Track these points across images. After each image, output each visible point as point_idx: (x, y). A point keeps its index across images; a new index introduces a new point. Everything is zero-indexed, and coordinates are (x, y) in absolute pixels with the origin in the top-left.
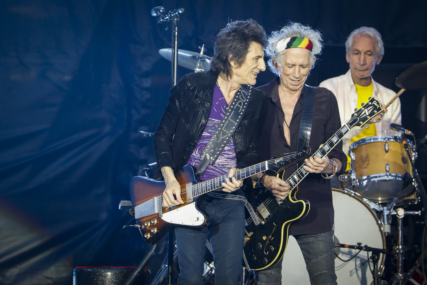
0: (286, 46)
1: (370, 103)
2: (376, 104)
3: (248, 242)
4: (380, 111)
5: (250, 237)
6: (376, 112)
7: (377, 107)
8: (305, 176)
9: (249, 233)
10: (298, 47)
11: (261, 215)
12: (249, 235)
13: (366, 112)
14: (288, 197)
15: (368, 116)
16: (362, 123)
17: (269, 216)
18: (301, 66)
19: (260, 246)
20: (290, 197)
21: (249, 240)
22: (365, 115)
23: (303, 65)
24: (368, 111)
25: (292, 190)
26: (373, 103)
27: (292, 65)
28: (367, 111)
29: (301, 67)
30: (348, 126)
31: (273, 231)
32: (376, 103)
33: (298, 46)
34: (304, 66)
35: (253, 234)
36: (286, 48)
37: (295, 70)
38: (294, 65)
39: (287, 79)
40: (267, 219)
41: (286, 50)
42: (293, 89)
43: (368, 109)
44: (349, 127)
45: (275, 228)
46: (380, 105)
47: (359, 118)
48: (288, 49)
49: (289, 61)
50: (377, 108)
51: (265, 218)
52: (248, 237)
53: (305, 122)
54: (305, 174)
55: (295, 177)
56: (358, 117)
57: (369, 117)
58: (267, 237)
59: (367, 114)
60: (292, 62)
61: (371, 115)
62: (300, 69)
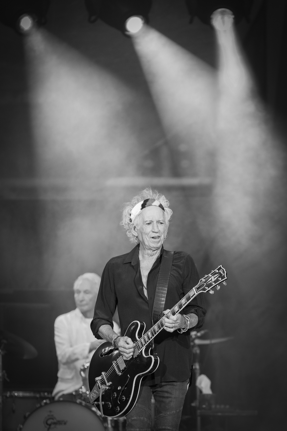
0: (141, 208)
2: (222, 272)
3: (106, 391)
4: (224, 278)
5: (109, 386)
6: (220, 279)
7: (222, 275)
8: (157, 333)
9: (108, 382)
11: (119, 367)
12: (108, 384)
15: (213, 282)
16: (207, 288)
17: (125, 368)
19: (115, 395)
20: (144, 352)
21: (108, 389)
22: (211, 282)
23: (160, 221)
24: (214, 278)
25: (145, 346)
26: (220, 271)
30: (195, 290)
31: (127, 382)
33: (152, 204)
35: (112, 384)
36: (141, 209)
40: (123, 371)
43: (215, 276)
45: (128, 380)
46: (225, 274)
47: (205, 284)
48: (144, 209)
51: (121, 370)
52: (107, 386)
56: (205, 282)
58: (121, 388)
59: (213, 281)
61: (216, 281)
62: (157, 225)
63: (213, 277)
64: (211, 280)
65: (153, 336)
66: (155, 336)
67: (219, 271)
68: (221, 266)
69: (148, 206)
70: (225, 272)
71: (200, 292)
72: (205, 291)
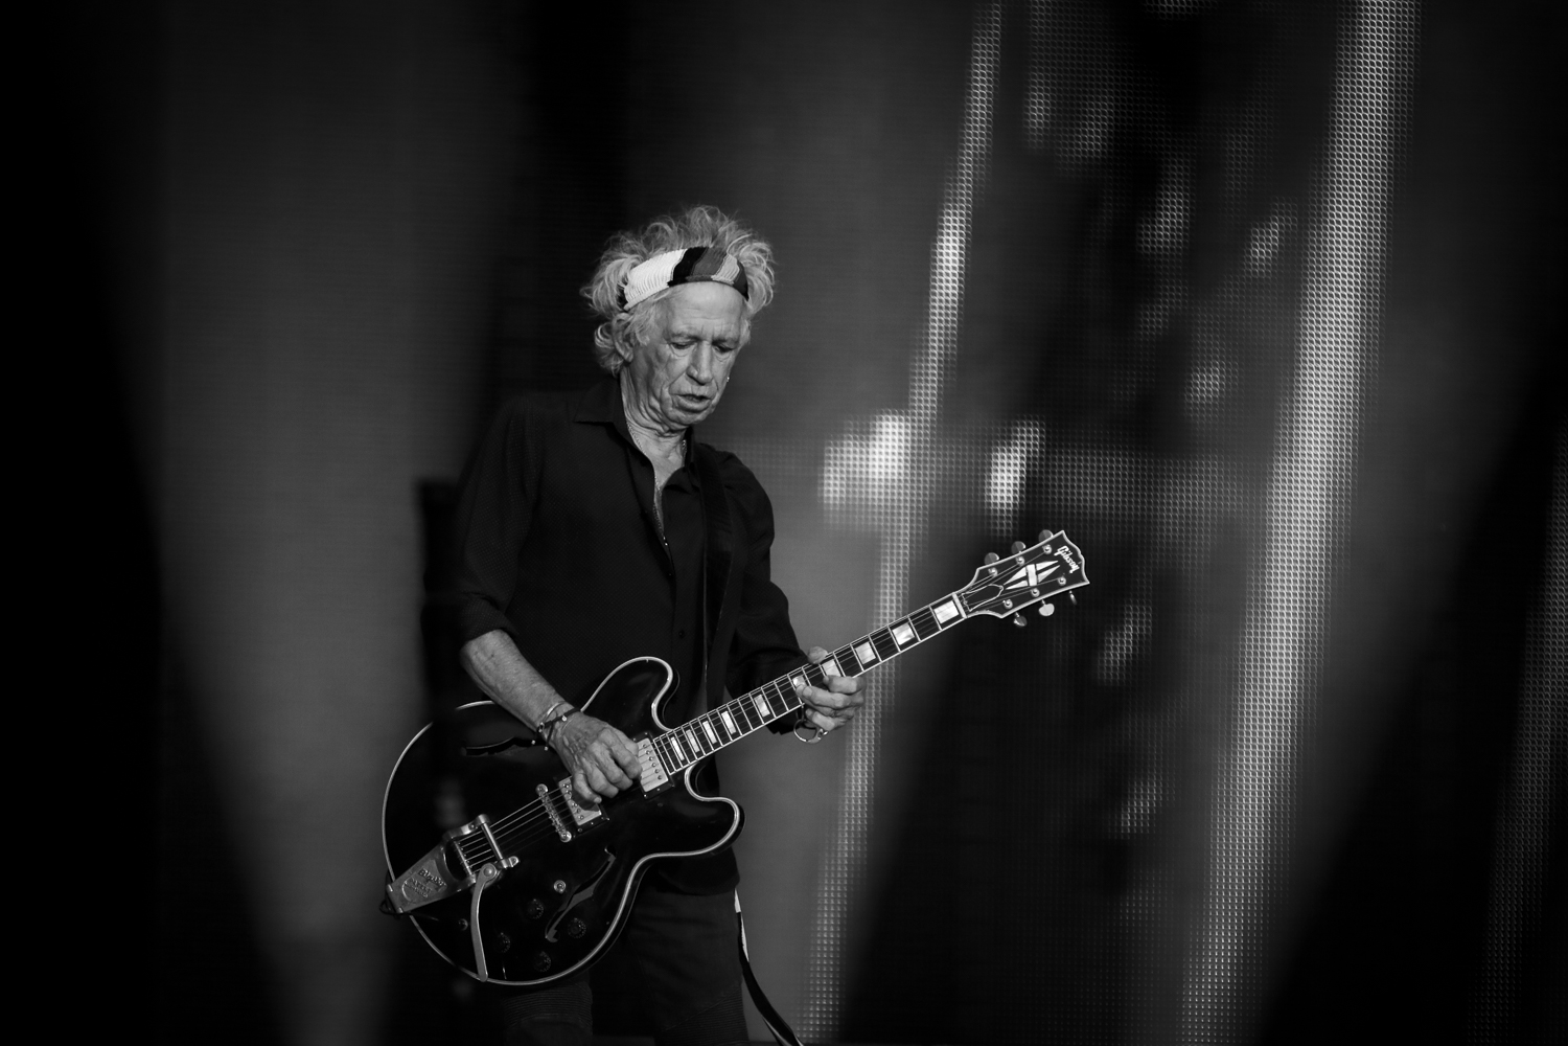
0: (669, 276)
1: (1050, 551)
2: (1067, 558)
4: (1078, 582)
6: (1064, 581)
7: (1070, 568)
10: (711, 280)
11: (568, 811)
13: (1030, 575)
15: (1034, 587)
16: (1011, 606)
19: (537, 908)
22: (1023, 584)
23: (724, 341)
24: (1038, 573)
26: (1059, 552)
27: (690, 337)
28: (1034, 571)
29: (716, 347)
30: (962, 604)
32: (1067, 553)
33: (713, 277)
34: (726, 345)
36: (671, 284)
38: (696, 339)
40: (583, 828)
41: (672, 289)
43: (1041, 566)
44: (965, 608)
46: (1080, 566)
48: (679, 287)
50: (1071, 572)
51: (577, 825)
56: (998, 583)
57: (1035, 594)
58: (569, 887)
59: (1033, 582)
60: (690, 328)
61: (1044, 587)
62: (712, 355)
63: (1031, 568)
64: (1026, 578)
65: (744, 730)
66: (752, 731)
67: (1054, 551)
68: (1063, 532)
69: (696, 281)
70: (1080, 560)
71: (977, 613)
72: (1002, 613)
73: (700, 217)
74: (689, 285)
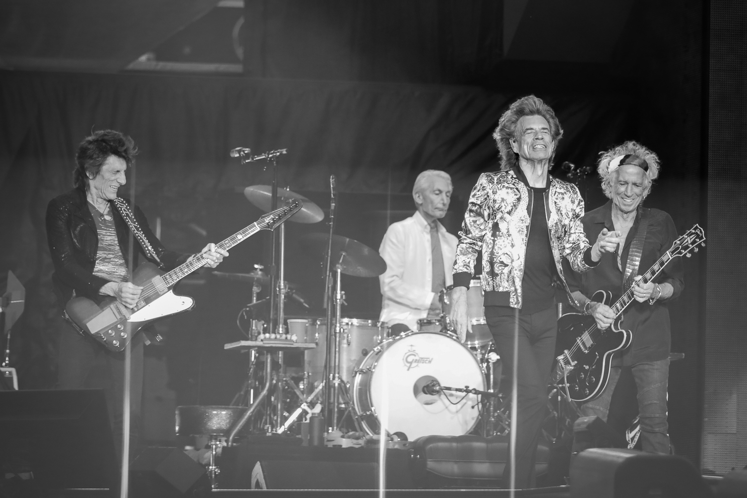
0: (619, 163)
1: (694, 231)
2: (699, 233)
3: (571, 372)
4: (702, 239)
5: (574, 366)
6: (698, 240)
7: (700, 235)
8: (628, 304)
9: (573, 361)
11: (585, 344)
12: (573, 364)
13: (688, 240)
14: (610, 327)
15: (689, 244)
16: (684, 251)
17: (592, 345)
18: (635, 184)
19: (582, 376)
20: (612, 326)
21: (573, 370)
22: (687, 244)
23: (637, 184)
24: (691, 239)
26: (697, 231)
27: (625, 182)
29: (633, 186)
31: (596, 361)
32: (699, 231)
35: (577, 363)
36: (619, 165)
37: (627, 188)
38: (627, 183)
39: (619, 199)
40: (589, 348)
41: (619, 167)
42: (625, 210)
43: (691, 237)
44: (671, 255)
45: (597, 358)
46: (702, 234)
47: (681, 247)
48: (621, 166)
49: (621, 179)
50: (700, 237)
51: (588, 347)
52: (572, 366)
53: (635, 248)
54: (628, 303)
55: (618, 305)
56: (680, 245)
57: (691, 246)
60: (625, 179)
61: (693, 243)
62: (632, 187)
63: (689, 238)
64: (687, 242)
65: (623, 307)
66: (625, 307)
68: (697, 225)
69: (626, 164)
70: (703, 232)
71: (675, 256)
72: (681, 254)
73: (630, 145)
74: (624, 166)
